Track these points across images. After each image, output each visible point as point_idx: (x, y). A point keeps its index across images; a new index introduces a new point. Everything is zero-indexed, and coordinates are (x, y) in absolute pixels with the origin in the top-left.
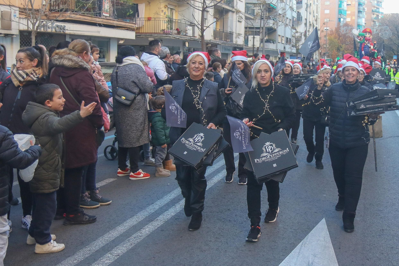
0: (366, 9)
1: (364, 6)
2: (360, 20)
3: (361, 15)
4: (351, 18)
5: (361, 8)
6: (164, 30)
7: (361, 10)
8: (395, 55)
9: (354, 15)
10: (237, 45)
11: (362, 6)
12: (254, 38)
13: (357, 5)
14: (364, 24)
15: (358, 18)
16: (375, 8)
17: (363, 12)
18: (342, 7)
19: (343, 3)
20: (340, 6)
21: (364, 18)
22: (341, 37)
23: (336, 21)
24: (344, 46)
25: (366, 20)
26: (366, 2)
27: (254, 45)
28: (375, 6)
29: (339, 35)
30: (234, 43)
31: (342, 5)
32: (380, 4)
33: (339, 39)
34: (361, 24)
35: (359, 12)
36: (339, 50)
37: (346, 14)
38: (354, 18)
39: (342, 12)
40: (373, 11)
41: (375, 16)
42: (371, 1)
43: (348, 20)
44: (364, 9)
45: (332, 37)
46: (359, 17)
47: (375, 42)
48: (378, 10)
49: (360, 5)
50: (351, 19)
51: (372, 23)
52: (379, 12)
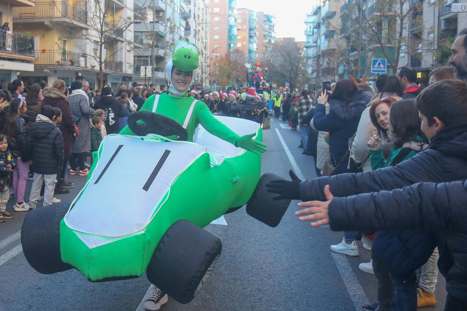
0: (257, 33)
1: (255, 31)
2: (251, 46)
3: (252, 40)
4: (242, 43)
5: (252, 32)
6: (59, 61)
7: (252, 35)
8: (287, 81)
9: (245, 40)
10: (127, 74)
11: (253, 31)
12: (146, 68)
13: (248, 30)
14: (255, 50)
15: (249, 44)
16: (267, 33)
17: (254, 37)
18: (232, 32)
19: (233, 28)
20: (230, 31)
21: (255, 43)
22: (231, 63)
23: (226, 47)
24: (234, 73)
25: (257, 46)
26: (257, 27)
27: (146, 75)
28: (267, 30)
29: (229, 61)
30: (124, 72)
31: (232, 30)
32: (272, 28)
33: (229, 65)
34: (252, 49)
35: (251, 37)
36: (230, 77)
37: (236, 39)
38: (245, 43)
39: (232, 36)
40: (265, 36)
41: (267, 41)
42: (263, 25)
43: (239, 45)
44: (255, 34)
45: (222, 64)
46: (250, 42)
47: (266, 69)
48: (270, 35)
49: (250, 29)
50: (242, 45)
51: (264, 48)
52: (271, 37)
